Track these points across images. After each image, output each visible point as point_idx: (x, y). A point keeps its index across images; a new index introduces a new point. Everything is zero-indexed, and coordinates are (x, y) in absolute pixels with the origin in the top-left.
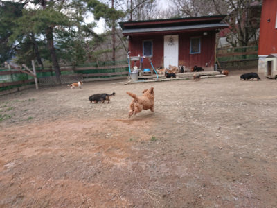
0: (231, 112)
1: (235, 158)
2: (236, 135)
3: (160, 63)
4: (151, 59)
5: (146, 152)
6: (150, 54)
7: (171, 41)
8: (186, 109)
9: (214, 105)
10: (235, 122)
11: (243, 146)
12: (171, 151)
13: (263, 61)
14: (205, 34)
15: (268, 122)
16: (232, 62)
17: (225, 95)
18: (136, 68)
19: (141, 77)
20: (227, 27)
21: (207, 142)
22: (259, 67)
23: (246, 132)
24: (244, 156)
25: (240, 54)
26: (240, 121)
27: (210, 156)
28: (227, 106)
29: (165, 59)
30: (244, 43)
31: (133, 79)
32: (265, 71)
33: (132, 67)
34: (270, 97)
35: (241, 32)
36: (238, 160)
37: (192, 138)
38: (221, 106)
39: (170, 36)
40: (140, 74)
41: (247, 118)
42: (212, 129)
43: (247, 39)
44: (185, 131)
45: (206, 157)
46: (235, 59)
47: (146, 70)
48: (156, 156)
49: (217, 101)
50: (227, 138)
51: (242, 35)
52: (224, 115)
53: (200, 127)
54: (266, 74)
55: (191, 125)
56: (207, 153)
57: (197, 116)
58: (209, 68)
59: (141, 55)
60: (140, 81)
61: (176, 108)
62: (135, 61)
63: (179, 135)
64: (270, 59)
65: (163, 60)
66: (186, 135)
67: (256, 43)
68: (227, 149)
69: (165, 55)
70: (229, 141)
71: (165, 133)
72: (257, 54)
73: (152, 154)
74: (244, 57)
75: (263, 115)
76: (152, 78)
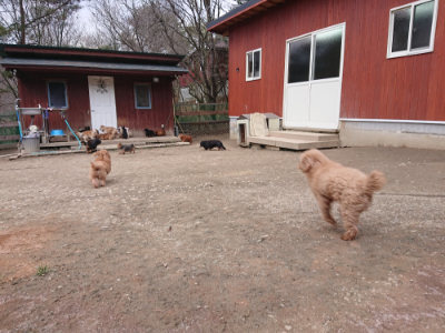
0: (190, 199)
1: (185, 279)
2: (193, 236)
3: (83, 121)
4: (65, 112)
5: (17, 305)
6: (64, 105)
7: (102, 85)
8: (124, 201)
9: (168, 191)
10: (195, 215)
11: (199, 255)
12: (73, 291)
13: (234, 122)
14: (156, 80)
15: (236, 210)
16: (199, 124)
17: (187, 172)
18: (33, 128)
19: (45, 144)
20: (186, 73)
21: (146, 257)
22: (231, 131)
23: (207, 229)
24: (200, 271)
25: (208, 114)
26: (200, 213)
27: (146, 285)
28: (186, 190)
29: (92, 114)
30: (212, 99)
31: (28, 148)
32: (238, 137)
33: (26, 127)
34: (242, 173)
35: (207, 82)
36: (189, 282)
37: (121, 254)
38: (178, 190)
39: (98, 78)
40: (44, 138)
41: (211, 206)
42: (157, 232)
43: (215, 94)
44: (112, 244)
45: (138, 287)
46: (203, 119)
47: (57, 133)
48: (38, 310)
49: (173, 183)
50: (178, 243)
51: (208, 87)
52: (179, 205)
53: (140, 231)
54: (239, 142)
55: (126, 229)
56: (141, 280)
57: (139, 211)
59: (44, 105)
60: (44, 152)
61: (107, 200)
62: (33, 116)
63: (100, 253)
64: (242, 122)
65: (89, 116)
66: (112, 250)
67: (226, 98)
68: (174, 265)
69: (92, 107)
70: (181, 249)
71: (72, 254)
72: (228, 114)
73: (32, 305)
74: (214, 117)
75: (231, 200)
76: (69, 147)
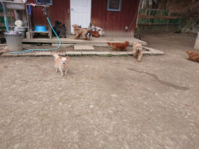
19: (29, 39)
29: (72, 12)
40: (28, 34)
47: (40, 29)
58: (128, 34)
65: (69, 14)
76: (50, 44)
